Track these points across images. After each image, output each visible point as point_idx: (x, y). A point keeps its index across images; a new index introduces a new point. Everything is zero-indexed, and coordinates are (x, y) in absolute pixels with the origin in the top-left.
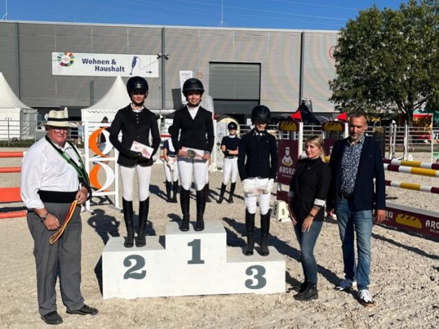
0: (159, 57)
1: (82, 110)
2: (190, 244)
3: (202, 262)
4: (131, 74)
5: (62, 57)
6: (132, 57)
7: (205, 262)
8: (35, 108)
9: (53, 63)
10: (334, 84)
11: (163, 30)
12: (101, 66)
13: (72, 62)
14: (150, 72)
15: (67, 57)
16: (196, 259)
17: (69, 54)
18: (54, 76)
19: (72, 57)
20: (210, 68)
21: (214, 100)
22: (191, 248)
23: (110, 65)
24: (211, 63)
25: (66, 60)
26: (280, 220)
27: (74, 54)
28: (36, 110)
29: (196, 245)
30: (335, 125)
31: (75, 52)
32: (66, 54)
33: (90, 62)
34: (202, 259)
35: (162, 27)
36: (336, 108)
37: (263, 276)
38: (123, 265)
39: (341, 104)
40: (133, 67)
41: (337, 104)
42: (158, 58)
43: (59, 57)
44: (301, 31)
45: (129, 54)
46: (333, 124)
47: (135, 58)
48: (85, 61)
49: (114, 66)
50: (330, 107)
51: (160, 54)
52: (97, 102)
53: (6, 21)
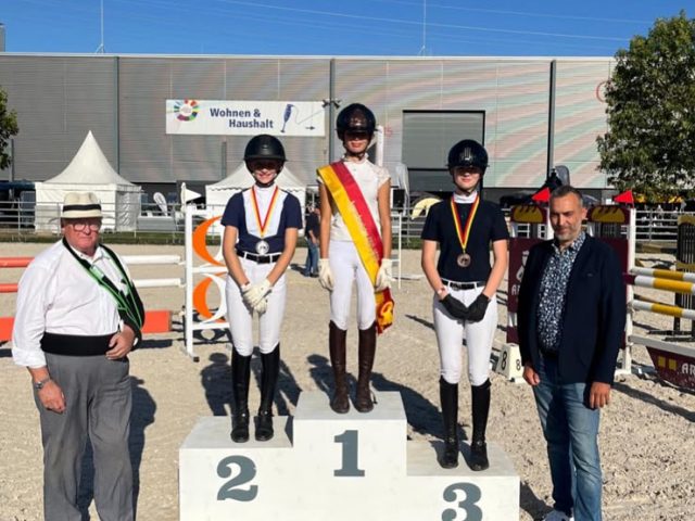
0: (326, 104)
1: (207, 187)
2: (338, 439)
3: (362, 473)
4: (283, 131)
5: (182, 107)
6: (285, 104)
7: (366, 473)
8: (138, 184)
9: (168, 116)
10: (606, 142)
11: (332, 62)
12: (238, 119)
13: (195, 114)
14: (312, 128)
15: (188, 106)
16: (350, 467)
17: (190, 101)
18: (169, 135)
19: (196, 107)
20: (404, 121)
21: (409, 169)
22: (340, 445)
23: (251, 119)
24: (405, 111)
25: (186, 110)
26: (513, 380)
27: (199, 102)
28: (140, 188)
29: (349, 441)
30: (611, 213)
31: (199, 99)
32: (186, 102)
33: (223, 114)
34: (360, 467)
35: (330, 57)
36: (610, 181)
37: (477, 504)
38: (216, 474)
39: (617, 175)
40: (286, 120)
41: (610, 176)
42: (324, 106)
43: (176, 107)
44: (550, 59)
45: (279, 100)
46: (607, 212)
47: (289, 107)
48: (214, 113)
49: (258, 119)
50: (599, 180)
51: (328, 100)
52: (231, 173)
53: (102, 55)
